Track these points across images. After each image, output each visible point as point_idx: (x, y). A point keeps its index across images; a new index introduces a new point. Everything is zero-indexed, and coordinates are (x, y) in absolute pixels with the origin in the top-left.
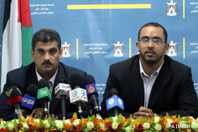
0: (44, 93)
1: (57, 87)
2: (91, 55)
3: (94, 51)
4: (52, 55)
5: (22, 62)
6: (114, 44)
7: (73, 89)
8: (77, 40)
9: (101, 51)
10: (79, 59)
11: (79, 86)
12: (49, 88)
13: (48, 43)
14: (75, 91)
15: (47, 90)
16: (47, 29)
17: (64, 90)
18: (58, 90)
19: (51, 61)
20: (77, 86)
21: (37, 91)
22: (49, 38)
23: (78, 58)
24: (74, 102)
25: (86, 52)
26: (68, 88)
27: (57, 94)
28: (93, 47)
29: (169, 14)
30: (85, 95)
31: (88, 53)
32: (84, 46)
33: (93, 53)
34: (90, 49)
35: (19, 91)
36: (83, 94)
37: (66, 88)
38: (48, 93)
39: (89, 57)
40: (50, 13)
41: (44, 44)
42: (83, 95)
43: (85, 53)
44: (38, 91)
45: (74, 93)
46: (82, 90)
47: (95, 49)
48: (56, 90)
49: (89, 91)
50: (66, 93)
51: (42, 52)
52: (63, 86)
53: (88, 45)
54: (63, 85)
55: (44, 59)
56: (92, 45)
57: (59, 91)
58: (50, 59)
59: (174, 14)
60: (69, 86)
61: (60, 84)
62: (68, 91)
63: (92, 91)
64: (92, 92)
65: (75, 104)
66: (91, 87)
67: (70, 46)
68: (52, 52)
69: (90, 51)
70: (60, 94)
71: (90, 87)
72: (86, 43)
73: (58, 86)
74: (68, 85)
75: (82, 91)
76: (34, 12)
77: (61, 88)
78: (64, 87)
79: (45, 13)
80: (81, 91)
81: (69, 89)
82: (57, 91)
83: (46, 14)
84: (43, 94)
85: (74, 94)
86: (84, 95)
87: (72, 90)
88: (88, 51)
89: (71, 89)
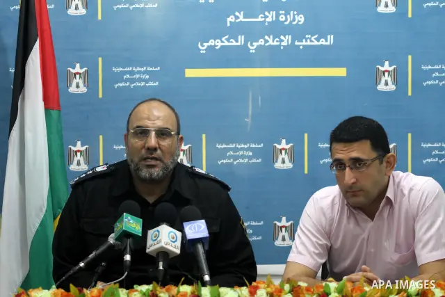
3: (236, 158)
6: (275, 144)
8: (204, 136)
9: (250, 158)
24: (152, 251)
25: (221, 160)
29: (381, 87)
31: (225, 161)
32: (217, 148)
33: (235, 162)
34: (228, 154)
40: (151, 84)
43: (220, 163)
45: (154, 234)
47: (238, 154)
53: (225, 146)
56: (232, 146)
59: (392, 87)
65: (154, 255)
67: (191, 148)
72: (221, 143)
76: (121, 82)
79: (143, 84)
83: (145, 86)
85: (155, 237)
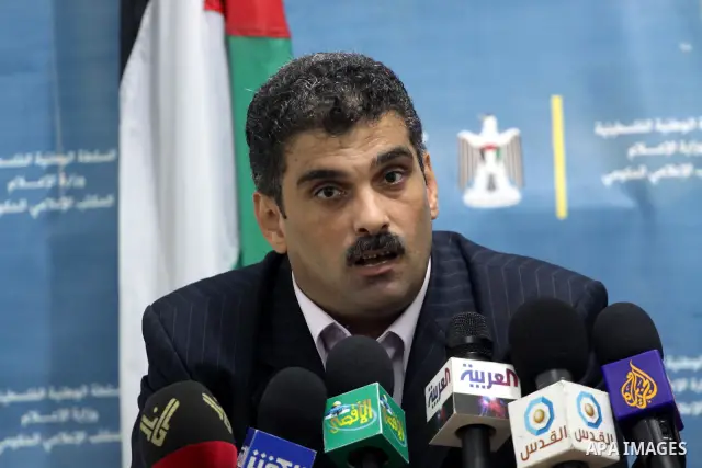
0: (364, 419)
1: (436, 381)
2: (638, 189)
3: (655, 163)
4: (395, 197)
5: (236, 241)
7: (528, 388)
8: (557, 103)
9: (699, 163)
10: (571, 211)
11: (566, 372)
12: (388, 388)
13: (360, 132)
14: (545, 401)
15: (380, 402)
16: (322, 58)
17: (477, 399)
18: (445, 396)
19: (393, 229)
20: (554, 373)
21: (321, 411)
22: (354, 101)
23: (562, 211)
25: (610, 172)
26: (500, 382)
27: (436, 423)
28: (653, 139)
30: (599, 420)
31: (623, 175)
32: (599, 138)
33: (654, 178)
34: (632, 152)
35: (219, 410)
36: (591, 414)
37: (491, 383)
38: (384, 414)
39: (627, 202)
41: (334, 141)
42: (590, 424)
43: (608, 180)
44: (328, 407)
45: (534, 413)
46: (583, 394)
47: (661, 150)
48: (434, 397)
49: (627, 397)
50: (492, 412)
51: (332, 186)
52: (470, 372)
53: (619, 129)
54: (474, 369)
55: (357, 225)
56: (647, 127)
57: (448, 404)
58: (387, 219)
60: (508, 372)
61: (456, 365)
62: (505, 402)
63: (644, 397)
64: (644, 406)
66: (635, 373)
67: (518, 140)
68: (391, 178)
69: (637, 162)
70: (459, 418)
71: (630, 376)
72: (609, 119)
73: (441, 374)
74: (501, 368)
75: (587, 401)
77: (460, 386)
78: (477, 378)
80: (579, 399)
81: (509, 391)
82: (439, 406)
84: (357, 424)
85: (540, 421)
86: (596, 425)
87: (524, 394)
88: (623, 163)
89: (518, 390)
